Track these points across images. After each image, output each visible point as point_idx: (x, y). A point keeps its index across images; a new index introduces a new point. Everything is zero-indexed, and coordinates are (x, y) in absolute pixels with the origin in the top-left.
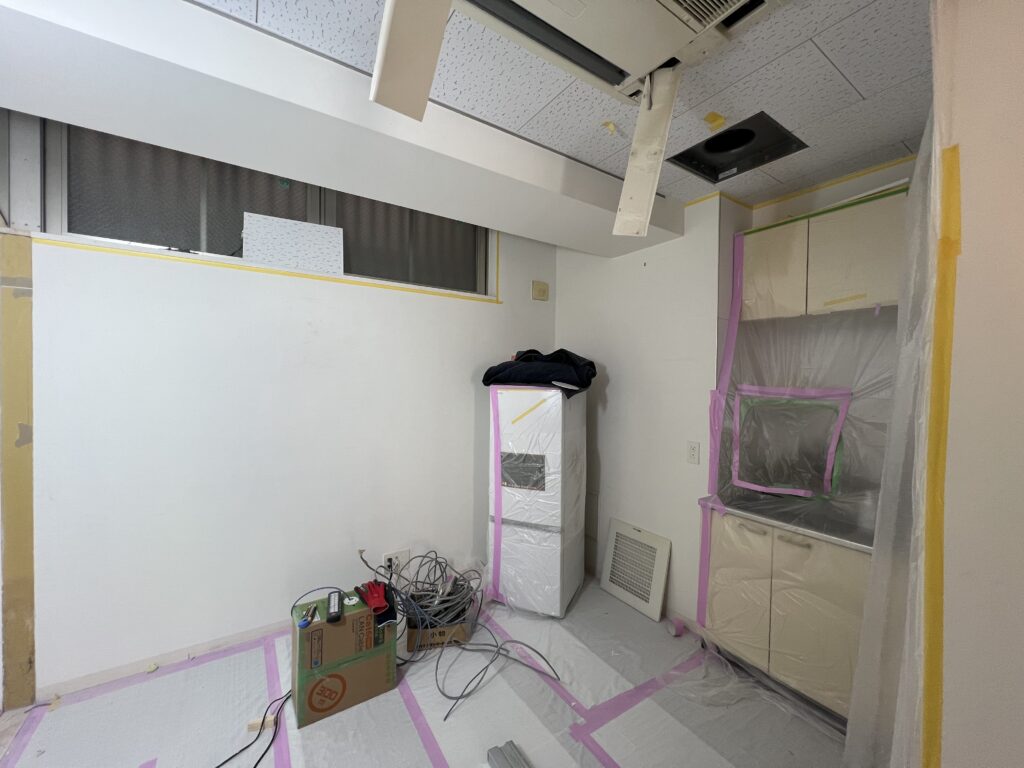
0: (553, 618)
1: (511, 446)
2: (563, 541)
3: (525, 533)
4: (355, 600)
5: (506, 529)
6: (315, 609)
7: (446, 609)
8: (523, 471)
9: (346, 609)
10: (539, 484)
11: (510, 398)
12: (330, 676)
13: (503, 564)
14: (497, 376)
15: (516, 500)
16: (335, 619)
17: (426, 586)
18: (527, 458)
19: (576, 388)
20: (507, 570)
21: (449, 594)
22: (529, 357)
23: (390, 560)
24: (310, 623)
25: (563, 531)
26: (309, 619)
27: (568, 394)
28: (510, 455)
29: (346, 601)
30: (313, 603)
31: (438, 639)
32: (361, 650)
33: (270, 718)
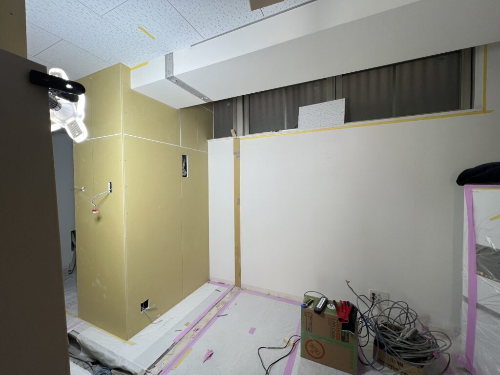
1: (489, 241)
4: (333, 308)
5: (481, 314)
6: (312, 301)
7: (406, 349)
9: (326, 310)
12: (316, 341)
16: (319, 312)
17: (396, 324)
21: (407, 339)
23: (374, 294)
24: (306, 307)
26: (307, 305)
28: (487, 249)
29: (329, 306)
30: (313, 297)
31: (396, 365)
32: (333, 337)
33: (292, 342)
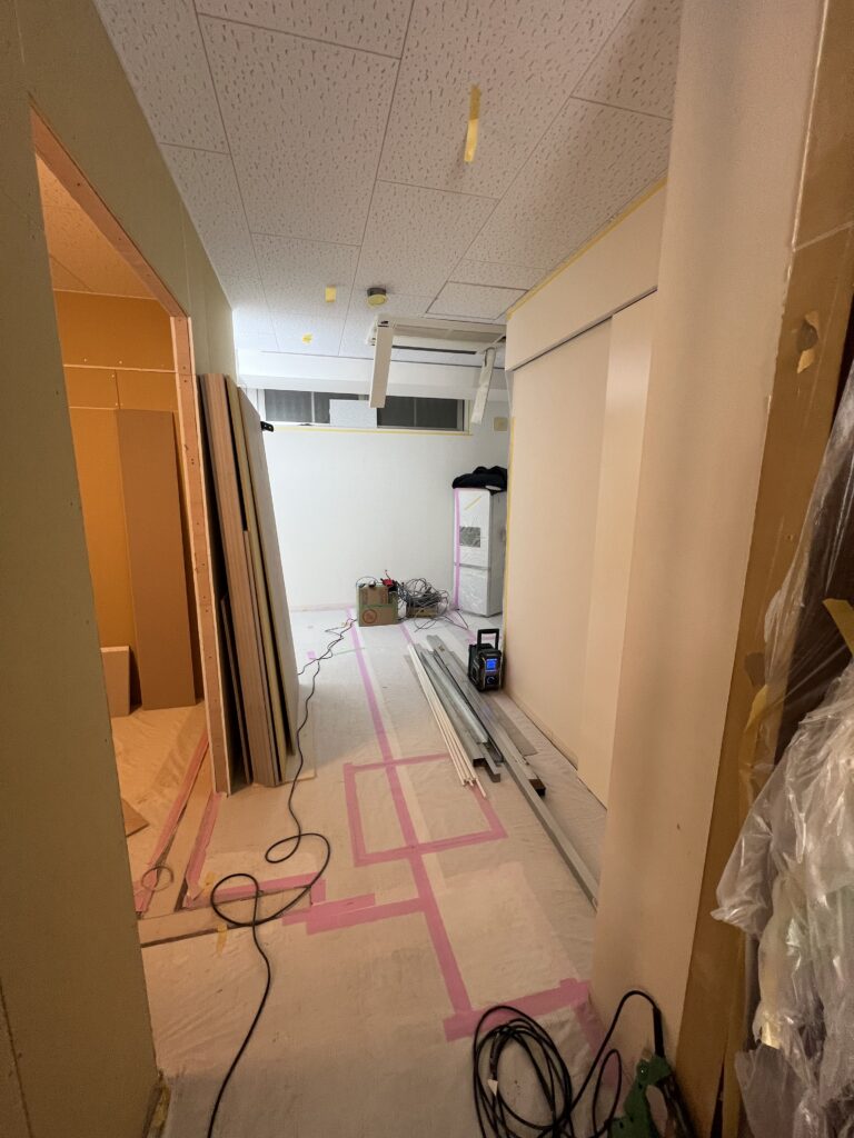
0: (484, 616)
1: (466, 524)
2: (490, 576)
3: (470, 571)
5: (462, 570)
8: (470, 536)
10: (477, 544)
11: (466, 495)
13: (460, 589)
14: (460, 483)
15: (468, 554)
18: (472, 529)
19: (499, 489)
20: (462, 591)
22: (480, 470)
25: (490, 570)
27: (493, 492)
28: (463, 528)
